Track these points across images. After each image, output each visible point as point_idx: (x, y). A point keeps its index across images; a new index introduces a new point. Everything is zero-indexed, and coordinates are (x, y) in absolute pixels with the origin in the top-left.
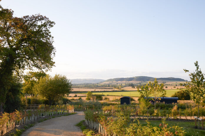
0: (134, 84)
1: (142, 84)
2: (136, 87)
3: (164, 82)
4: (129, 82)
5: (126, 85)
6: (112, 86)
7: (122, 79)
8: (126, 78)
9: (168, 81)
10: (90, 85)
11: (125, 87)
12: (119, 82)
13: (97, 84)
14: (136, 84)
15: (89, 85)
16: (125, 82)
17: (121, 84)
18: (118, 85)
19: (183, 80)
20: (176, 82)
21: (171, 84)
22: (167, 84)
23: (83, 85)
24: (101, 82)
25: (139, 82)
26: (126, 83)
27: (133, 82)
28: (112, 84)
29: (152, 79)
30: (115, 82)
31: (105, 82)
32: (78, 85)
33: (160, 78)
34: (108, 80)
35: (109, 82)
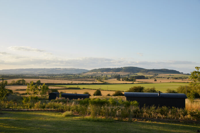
0: (122, 76)
1: (130, 76)
2: (121, 79)
3: (157, 74)
4: (117, 73)
5: (112, 76)
6: (96, 78)
7: (108, 70)
8: (113, 69)
9: (160, 74)
10: (71, 76)
11: (110, 79)
12: (104, 72)
13: (79, 74)
14: (124, 76)
15: (69, 76)
16: (111, 73)
17: (107, 76)
18: (103, 76)
19: (178, 72)
20: (169, 74)
21: (163, 76)
22: (159, 76)
23: (62, 75)
24: (84, 73)
25: (127, 73)
26: (113, 74)
27: (121, 73)
28: (97, 75)
29: (142, 70)
30: (100, 72)
31: (88, 73)
32: (56, 75)
33: (152, 70)
34: (92, 71)
35: (93, 73)
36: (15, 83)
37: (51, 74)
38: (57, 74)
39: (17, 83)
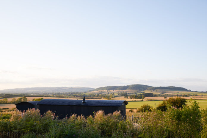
0: (128, 93)
1: (137, 93)
2: (129, 97)
3: (164, 91)
4: (123, 91)
5: (118, 94)
6: (102, 96)
7: (114, 88)
8: (119, 87)
9: (168, 91)
10: (76, 94)
11: (117, 97)
12: (111, 91)
13: (85, 93)
14: (131, 94)
16: (118, 91)
17: (113, 93)
18: (110, 94)
19: (186, 90)
20: (177, 92)
21: (171, 94)
22: (167, 94)
23: (67, 94)
24: (90, 91)
25: (134, 91)
26: (120, 92)
27: (128, 91)
28: (103, 93)
29: (149, 88)
30: (106, 90)
31: (94, 91)
32: (61, 94)
33: (159, 87)
34: (98, 89)
35: (99, 91)
36: (16, 101)
37: (56, 92)
38: (62, 92)
39: (18, 101)
